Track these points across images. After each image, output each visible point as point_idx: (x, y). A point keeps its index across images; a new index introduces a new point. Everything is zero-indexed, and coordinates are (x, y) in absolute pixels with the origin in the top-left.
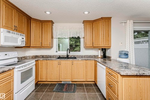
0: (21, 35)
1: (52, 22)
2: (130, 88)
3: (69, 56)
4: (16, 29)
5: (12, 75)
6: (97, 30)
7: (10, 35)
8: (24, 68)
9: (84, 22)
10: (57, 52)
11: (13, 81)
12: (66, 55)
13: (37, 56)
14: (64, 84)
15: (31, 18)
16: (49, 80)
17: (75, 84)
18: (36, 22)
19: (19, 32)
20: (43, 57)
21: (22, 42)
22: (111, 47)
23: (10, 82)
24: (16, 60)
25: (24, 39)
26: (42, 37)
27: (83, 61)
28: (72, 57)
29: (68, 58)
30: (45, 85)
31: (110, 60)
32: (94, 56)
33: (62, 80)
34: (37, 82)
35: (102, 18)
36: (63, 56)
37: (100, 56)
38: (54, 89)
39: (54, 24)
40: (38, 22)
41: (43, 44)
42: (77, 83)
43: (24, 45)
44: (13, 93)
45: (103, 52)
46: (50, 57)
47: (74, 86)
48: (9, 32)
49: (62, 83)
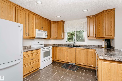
0: (45, 32)
1: (63, 22)
2: (109, 71)
3: (75, 45)
4: (42, 29)
5: (39, 52)
6: (99, 22)
7: (39, 32)
8: (45, 50)
9: (88, 17)
10: (67, 42)
11: (40, 55)
12: (73, 44)
13: (54, 44)
14: (69, 65)
15: (51, 21)
16: (60, 60)
17: (77, 66)
18: (53, 23)
19: (44, 30)
20: (58, 45)
21: (45, 35)
22: (115, 38)
23: (38, 55)
24: (43, 45)
25: (47, 34)
26: (57, 32)
27: (84, 49)
28: (78, 46)
29: (74, 46)
30: (58, 63)
31: (114, 50)
32: (98, 46)
33: (68, 62)
34: (54, 60)
35: (103, 11)
36: (71, 45)
37: (104, 46)
38: (62, 66)
39: (65, 23)
40: (55, 23)
41: (58, 37)
42: (80, 66)
43: (47, 37)
44: (40, 61)
45: (107, 43)
46: (63, 45)
47: (76, 67)
48: (39, 31)
49: (69, 63)
